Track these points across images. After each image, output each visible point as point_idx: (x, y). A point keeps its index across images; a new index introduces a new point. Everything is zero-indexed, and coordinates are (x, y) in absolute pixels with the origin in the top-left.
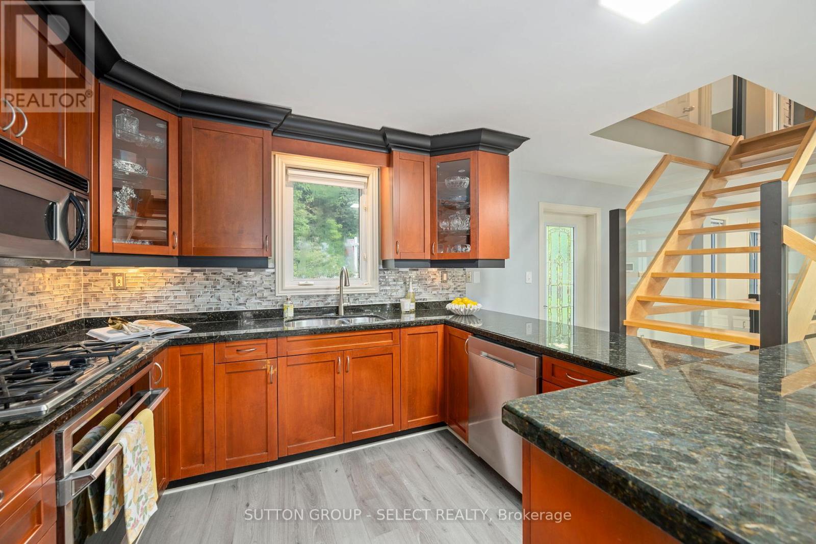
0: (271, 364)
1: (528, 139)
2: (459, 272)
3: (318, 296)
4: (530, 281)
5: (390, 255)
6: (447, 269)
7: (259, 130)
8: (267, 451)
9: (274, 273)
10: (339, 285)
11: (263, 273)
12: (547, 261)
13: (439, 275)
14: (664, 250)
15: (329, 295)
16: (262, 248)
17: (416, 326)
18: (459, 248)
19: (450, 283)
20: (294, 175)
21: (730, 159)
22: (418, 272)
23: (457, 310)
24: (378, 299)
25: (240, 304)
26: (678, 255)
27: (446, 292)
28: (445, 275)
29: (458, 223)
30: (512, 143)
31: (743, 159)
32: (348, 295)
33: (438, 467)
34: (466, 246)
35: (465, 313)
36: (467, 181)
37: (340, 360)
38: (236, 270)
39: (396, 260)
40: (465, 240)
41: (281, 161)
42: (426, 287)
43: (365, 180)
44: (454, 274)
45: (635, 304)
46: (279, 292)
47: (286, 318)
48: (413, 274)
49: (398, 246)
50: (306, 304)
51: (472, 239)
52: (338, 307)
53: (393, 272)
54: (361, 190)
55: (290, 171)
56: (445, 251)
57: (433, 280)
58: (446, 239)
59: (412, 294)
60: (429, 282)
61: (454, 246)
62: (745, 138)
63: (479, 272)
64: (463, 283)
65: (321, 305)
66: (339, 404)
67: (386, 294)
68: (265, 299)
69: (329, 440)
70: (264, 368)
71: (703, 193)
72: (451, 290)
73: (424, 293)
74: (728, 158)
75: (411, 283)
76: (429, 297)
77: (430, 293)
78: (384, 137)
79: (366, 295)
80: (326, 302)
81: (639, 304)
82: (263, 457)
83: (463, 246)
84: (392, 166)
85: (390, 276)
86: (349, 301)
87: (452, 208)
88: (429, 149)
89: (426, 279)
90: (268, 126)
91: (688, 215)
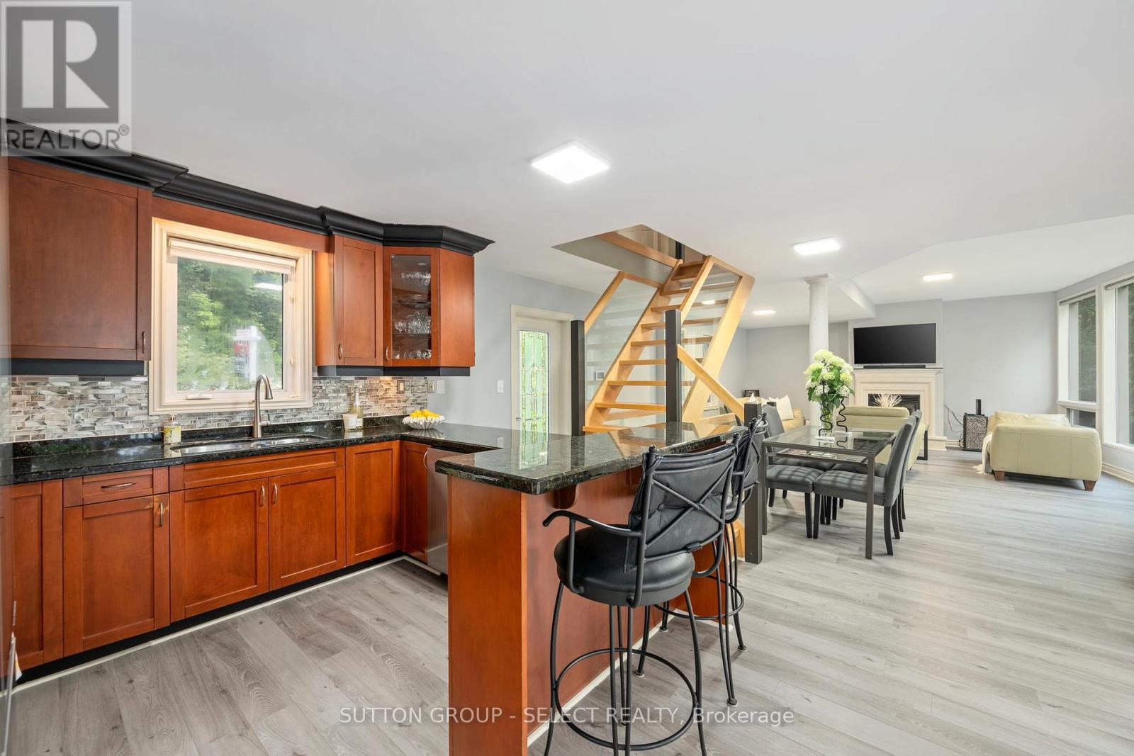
0: (159, 502)
1: (493, 242)
2: (420, 381)
3: (220, 414)
4: (502, 391)
5: (329, 360)
6: (404, 378)
7: (132, 188)
8: (153, 617)
9: (147, 383)
10: (254, 399)
11: (126, 383)
12: (521, 369)
13: (394, 384)
14: (619, 360)
15: (237, 413)
16: (134, 347)
17: (365, 443)
18: (419, 354)
19: (408, 394)
20: (180, 248)
21: (672, 280)
22: (367, 382)
23: (416, 423)
24: (310, 416)
25: (83, 429)
26: (631, 365)
27: (403, 404)
28: (402, 385)
29: (418, 326)
30: (475, 244)
31: (682, 281)
32: (267, 411)
33: (394, 593)
34: (427, 352)
35: (425, 426)
36: (428, 277)
37: (263, 490)
38: (75, 379)
39: (338, 367)
40: (426, 344)
41: (160, 228)
42: (377, 399)
43: (293, 263)
44: (413, 384)
45: (594, 410)
46: (156, 410)
47: (170, 444)
48: (360, 384)
49: (342, 349)
50: (199, 426)
51: (433, 345)
52: (251, 429)
53: (333, 381)
54: (286, 275)
55: (174, 243)
56: (401, 356)
57: (386, 390)
58: (404, 341)
59: (358, 408)
60: (381, 393)
61: (412, 350)
62: (684, 262)
63: (443, 381)
64: (424, 394)
65: (225, 425)
66: (262, 545)
67: (323, 409)
68: (129, 421)
69: (247, 590)
70: (148, 507)
71: (651, 308)
72: (409, 402)
73: (374, 407)
74: (670, 279)
75: (357, 394)
76: (380, 411)
77: (382, 406)
78: (323, 218)
79: (294, 411)
80: (233, 421)
81: (597, 411)
82: (148, 625)
83: (423, 351)
84: (333, 252)
85: (330, 386)
86: (269, 419)
87: (411, 307)
88: (381, 237)
89: (377, 390)
90: (147, 184)
91: (639, 328)
